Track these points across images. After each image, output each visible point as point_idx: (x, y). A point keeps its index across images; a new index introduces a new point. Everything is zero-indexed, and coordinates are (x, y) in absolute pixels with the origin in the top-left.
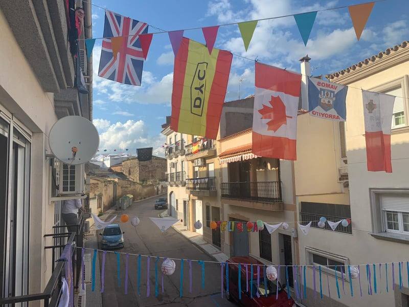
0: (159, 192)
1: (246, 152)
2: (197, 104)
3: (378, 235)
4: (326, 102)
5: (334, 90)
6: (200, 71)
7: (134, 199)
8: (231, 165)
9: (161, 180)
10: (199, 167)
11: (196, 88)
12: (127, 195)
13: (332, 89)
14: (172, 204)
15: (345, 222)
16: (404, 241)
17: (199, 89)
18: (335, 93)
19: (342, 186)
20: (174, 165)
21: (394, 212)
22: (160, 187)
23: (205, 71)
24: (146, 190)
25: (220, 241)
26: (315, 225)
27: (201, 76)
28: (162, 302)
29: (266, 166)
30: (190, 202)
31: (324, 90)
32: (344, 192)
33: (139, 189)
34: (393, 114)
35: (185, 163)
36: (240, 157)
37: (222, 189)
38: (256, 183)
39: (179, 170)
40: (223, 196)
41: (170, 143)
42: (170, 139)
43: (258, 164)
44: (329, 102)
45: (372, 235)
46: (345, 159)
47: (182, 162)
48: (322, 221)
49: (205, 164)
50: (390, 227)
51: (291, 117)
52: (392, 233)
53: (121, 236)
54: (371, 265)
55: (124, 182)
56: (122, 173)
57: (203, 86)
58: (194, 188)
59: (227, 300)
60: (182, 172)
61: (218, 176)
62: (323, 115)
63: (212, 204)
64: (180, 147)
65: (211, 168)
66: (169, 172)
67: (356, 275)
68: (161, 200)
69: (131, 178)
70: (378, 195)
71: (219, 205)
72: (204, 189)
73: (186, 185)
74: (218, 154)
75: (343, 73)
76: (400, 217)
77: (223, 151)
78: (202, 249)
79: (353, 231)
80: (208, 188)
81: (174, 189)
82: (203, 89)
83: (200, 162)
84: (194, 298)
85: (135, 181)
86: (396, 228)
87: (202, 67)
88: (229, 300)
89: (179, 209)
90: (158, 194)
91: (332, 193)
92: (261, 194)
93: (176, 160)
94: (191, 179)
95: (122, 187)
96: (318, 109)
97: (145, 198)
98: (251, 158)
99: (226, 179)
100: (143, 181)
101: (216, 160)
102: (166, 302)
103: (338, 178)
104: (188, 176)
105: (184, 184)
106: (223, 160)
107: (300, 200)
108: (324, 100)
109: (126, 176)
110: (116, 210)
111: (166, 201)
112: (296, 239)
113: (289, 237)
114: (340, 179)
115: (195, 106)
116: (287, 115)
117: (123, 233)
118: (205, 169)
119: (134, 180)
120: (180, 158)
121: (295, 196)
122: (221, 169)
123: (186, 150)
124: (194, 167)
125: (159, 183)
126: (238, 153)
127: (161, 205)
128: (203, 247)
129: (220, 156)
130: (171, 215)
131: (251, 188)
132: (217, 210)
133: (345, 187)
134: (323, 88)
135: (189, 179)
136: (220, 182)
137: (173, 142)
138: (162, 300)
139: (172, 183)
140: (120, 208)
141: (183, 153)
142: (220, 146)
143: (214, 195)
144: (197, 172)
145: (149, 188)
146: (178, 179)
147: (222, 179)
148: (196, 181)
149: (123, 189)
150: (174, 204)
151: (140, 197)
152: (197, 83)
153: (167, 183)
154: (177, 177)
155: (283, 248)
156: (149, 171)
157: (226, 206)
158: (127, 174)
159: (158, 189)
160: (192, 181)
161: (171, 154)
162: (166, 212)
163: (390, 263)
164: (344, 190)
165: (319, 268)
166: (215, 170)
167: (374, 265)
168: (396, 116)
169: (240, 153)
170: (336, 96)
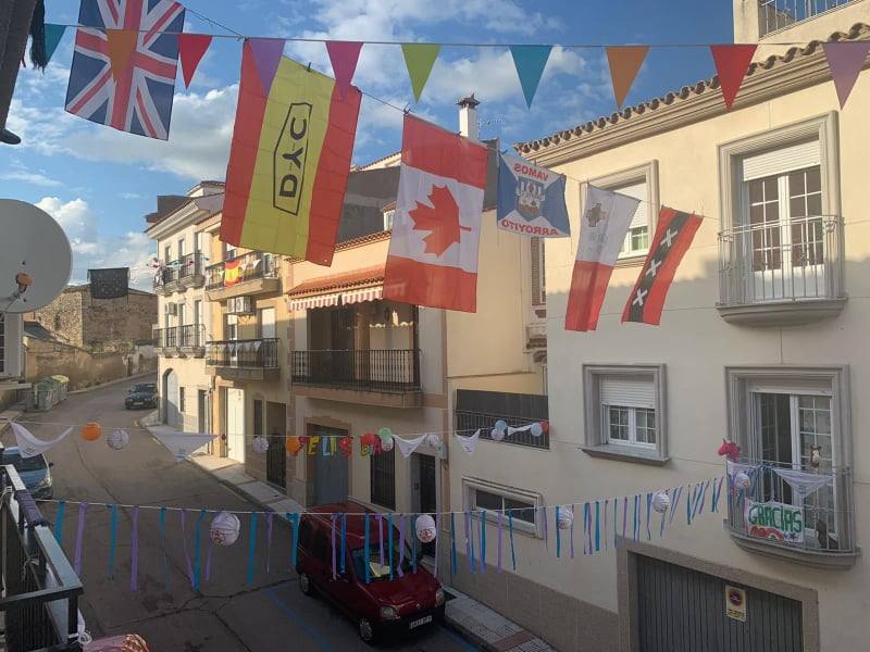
0: (135, 371)
1: (349, 288)
2: (287, 188)
3: (595, 449)
4: (529, 203)
5: (543, 182)
6: (294, 120)
7: (70, 386)
8: (314, 314)
9: (141, 343)
10: (240, 315)
11: (286, 156)
12: (54, 377)
13: (539, 180)
14: (170, 398)
15: (536, 428)
16: (636, 458)
17: (293, 157)
18: (545, 187)
19: (532, 359)
20: (175, 310)
21: (622, 407)
22: (136, 359)
23: (305, 121)
24: (100, 365)
25: (284, 473)
26: (486, 435)
27: (298, 131)
28: (157, 612)
29: (389, 319)
30: (216, 394)
31: (526, 180)
32: (533, 370)
33: (82, 364)
34: (629, 230)
35: (204, 307)
36: (337, 296)
37: (294, 365)
38: (366, 352)
39: (189, 319)
40: (295, 379)
41: (167, 257)
42: (167, 249)
43: (374, 312)
44: (533, 203)
45: (584, 450)
46: (538, 308)
47: (197, 302)
48: (499, 428)
49: (254, 310)
50: (615, 435)
51: (469, 229)
52: (618, 445)
53: (46, 473)
54: (592, 503)
55: (44, 345)
56: (37, 325)
57: (300, 151)
58: (227, 363)
59: (302, 595)
60: (197, 325)
61: (283, 335)
62: (522, 228)
63: (269, 397)
64: (191, 269)
65: (269, 318)
66: (161, 324)
67: (568, 522)
68: (140, 389)
69: (62, 336)
70: (597, 377)
71: (283, 397)
72: (252, 364)
73: (207, 355)
74: (285, 289)
75: (547, 144)
76: (632, 416)
77: (297, 282)
78: (243, 494)
79: (551, 444)
80: (260, 363)
81: (175, 363)
82: (301, 158)
83: (242, 306)
84: (231, 597)
85: (72, 343)
86: (625, 437)
87: (300, 113)
88: (308, 594)
89: (186, 408)
90: (130, 374)
91: (513, 373)
92: (377, 374)
93: (181, 296)
94: (218, 343)
95: (38, 358)
96: (513, 216)
97: (98, 384)
98: (359, 301)
99: (302, 343)
100: (93, 343)
101: (279, 300)
102: (166, 612)
103: (525, 344)
104: (211, 336)
105: (201, 354)
106: (297, 302)
107: (455, 386)
108: (525, 200)
109: (49, 332)
110: (25, 411)
111: (154, 389)
112: (446, 462)
113: (432, 459)
114: (528, 346)
115: (283, 193)
116: (461, 224)
117: (51, 465)
118: (253, 320)
119: (68, 340)
120: (191, 294)
121: (445, 379)
122: (292, 322)
123: (208, 277)
124: (225, 316)
125: (133, 349)
126: (331, 288)
127: (141, 399)
128: (247, 488)
129: (290, 295)
130: (165, 422)
131: (358, 362)
132: (279, 410)
133: (536, 361)
134: (524, 176)
135: (213, 343)
136: (288, 350)
137: (174, 257)
138: (157, 608)
139: (170, 350)
140: (36, 407)
141: (199, 282)
142: (291, 271)
143: (273, 377)
144: (233, 326)
145: (108, 361)
146: (185, 342)
147: (292, 344)
148: (230, 346)
149: (42, 361)
150: (174, 398)
151: (87, 382)
152: (289, 145)
153: (156, 350)
154: (182, 337)
155: (419, 481)
156: (108, 322)
157: (301, 401)
158: (51, 327)
159: (130, 363)
160: (222, 347)
161: (170, 285)
162: (154, 415)
163: (612, 500)
164: (534, 366)
165: (481, 515)
166: (276, 323)
167: (597, 503)
168: (633, 234)
169: (337, 290)
170: (546, 192)
